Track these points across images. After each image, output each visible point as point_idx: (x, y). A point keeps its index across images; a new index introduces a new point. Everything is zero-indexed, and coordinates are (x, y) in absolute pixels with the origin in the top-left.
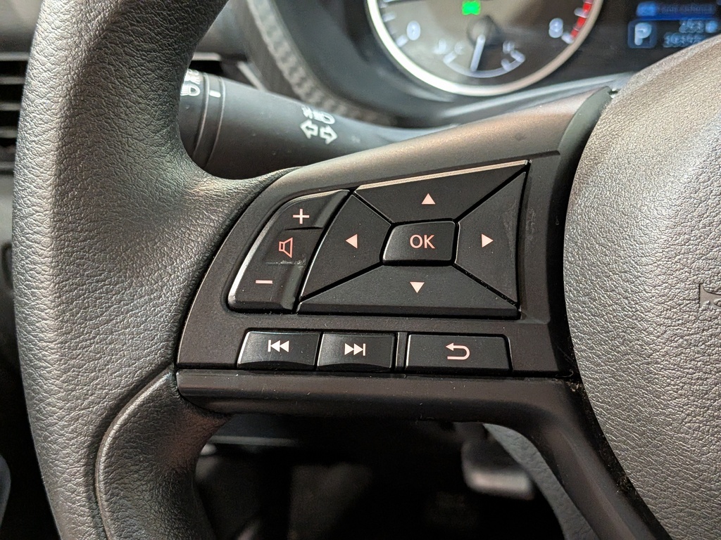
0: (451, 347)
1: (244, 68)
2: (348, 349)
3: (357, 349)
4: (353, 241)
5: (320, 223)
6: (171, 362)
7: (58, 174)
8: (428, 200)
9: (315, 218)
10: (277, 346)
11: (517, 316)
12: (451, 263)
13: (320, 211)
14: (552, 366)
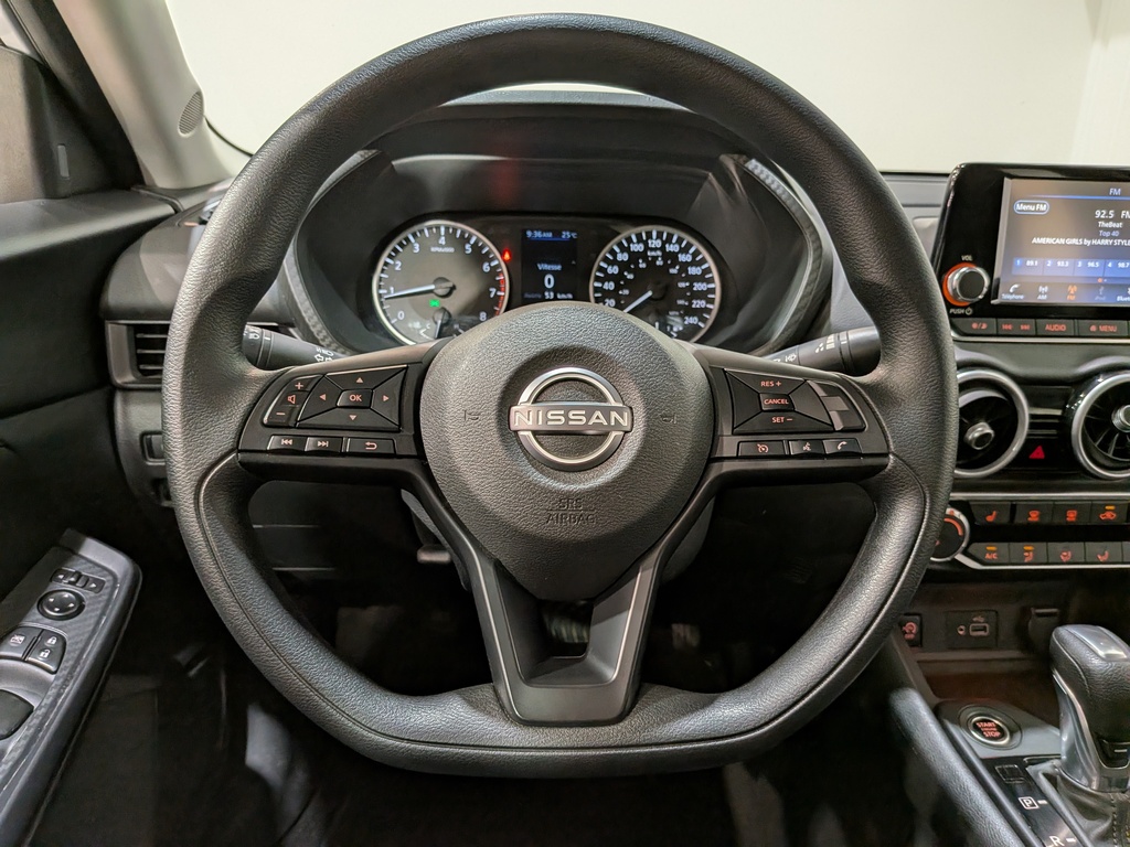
0: (368, 444)
1: (291, 330)
2: (319, 444)
3: (324, 444)
4: (323, 397)
5: (309, 389)
6: (235, 449)
7: (185, 363)
8: (360, 381)
9: (306, 386)
10: (286, 442)
11: (399, 431)
12: (369, 408)
13: (308, 384)
14: (414, 453)
